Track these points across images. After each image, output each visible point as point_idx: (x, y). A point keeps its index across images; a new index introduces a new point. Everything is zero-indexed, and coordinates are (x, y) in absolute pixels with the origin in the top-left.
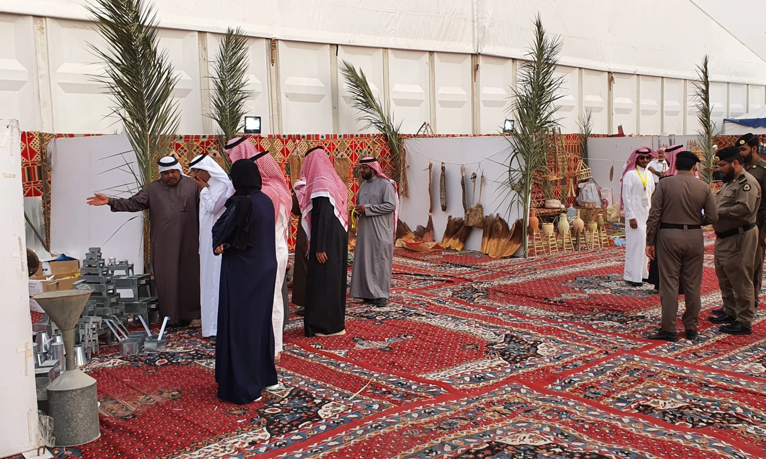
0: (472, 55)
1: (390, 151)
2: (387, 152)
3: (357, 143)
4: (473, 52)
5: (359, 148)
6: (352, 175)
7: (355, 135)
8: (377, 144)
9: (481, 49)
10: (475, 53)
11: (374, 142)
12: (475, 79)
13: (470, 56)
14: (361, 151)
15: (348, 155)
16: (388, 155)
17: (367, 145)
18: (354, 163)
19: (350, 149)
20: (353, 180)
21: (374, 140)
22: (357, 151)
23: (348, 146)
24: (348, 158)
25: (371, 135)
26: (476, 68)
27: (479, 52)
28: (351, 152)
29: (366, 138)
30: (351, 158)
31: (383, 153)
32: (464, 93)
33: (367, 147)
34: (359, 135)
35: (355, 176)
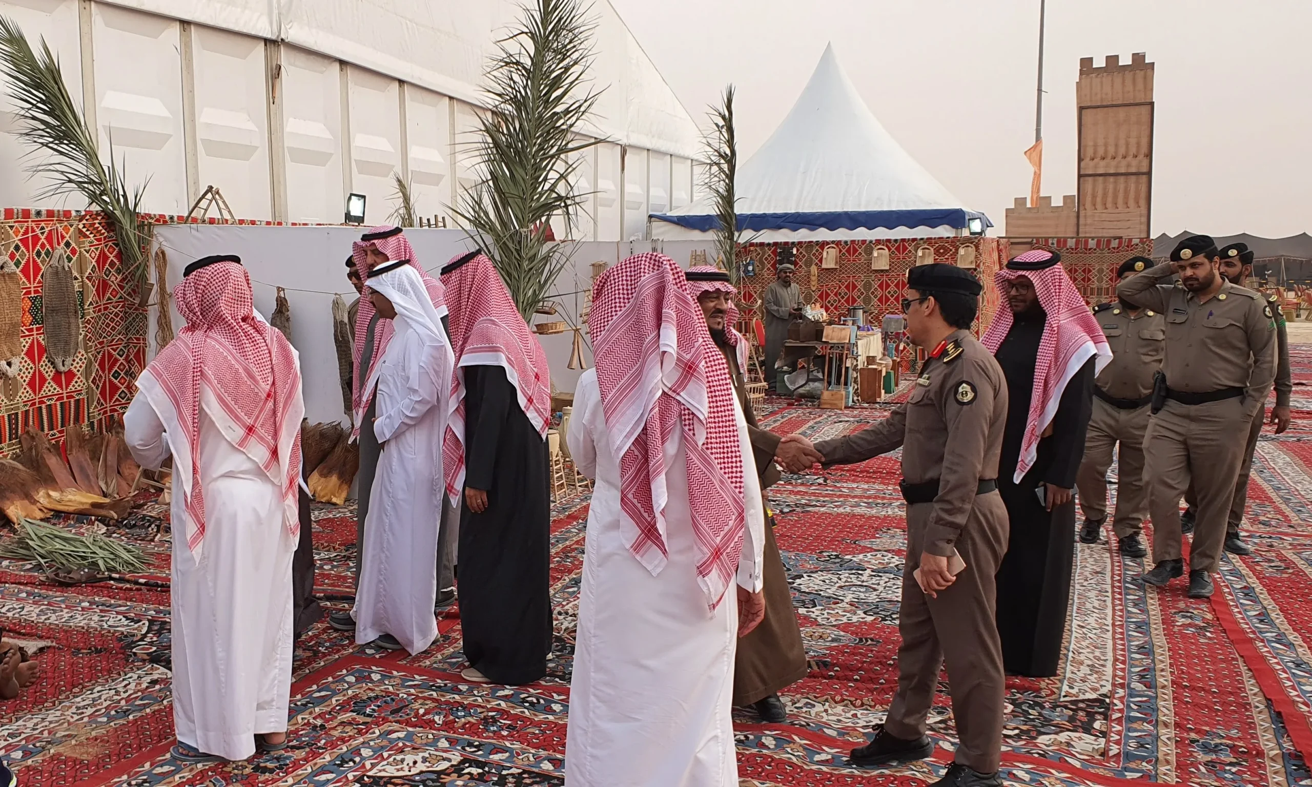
0: (266, 41)
1: (119, 256)
2: (112, 257)
3: (38, 232)
4: (269, 36)
5: (43, 246)
6: (28, 318)
7: (33, 212)
8: (86, 236)
9: (287, 32)
10: (274, 38)
11: (80, 231)
12: (274, 98)
13: (263, 44)
14: (48, 254)
15: (17, 264)
16: (112, 264)
17: (63, 237)
18: (33, 286)
19: (22, 248)
20: (30, 330)
21: (81, 226)
22: (39, 254)
23: (16, 240)
24: (18, 271)
25: (74, 214)
26: (274, 74)
27: (283, 36)
28: (25, 256)
29: (60, 221)
30: (25, 272)
31: (102, 258)
32: (251, 126)
33: (62, 245)
34: (44, 213)
35: (35, 321)
